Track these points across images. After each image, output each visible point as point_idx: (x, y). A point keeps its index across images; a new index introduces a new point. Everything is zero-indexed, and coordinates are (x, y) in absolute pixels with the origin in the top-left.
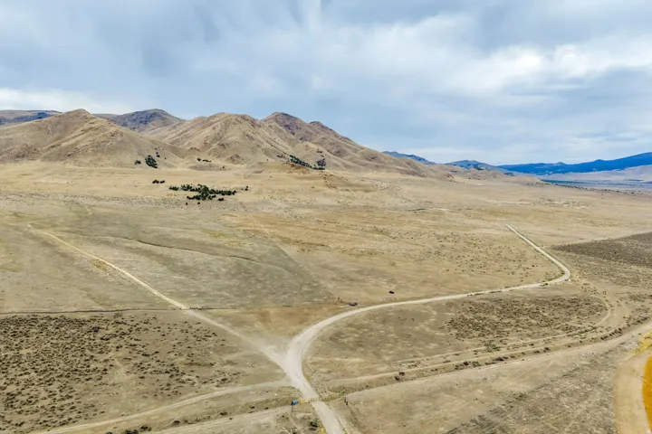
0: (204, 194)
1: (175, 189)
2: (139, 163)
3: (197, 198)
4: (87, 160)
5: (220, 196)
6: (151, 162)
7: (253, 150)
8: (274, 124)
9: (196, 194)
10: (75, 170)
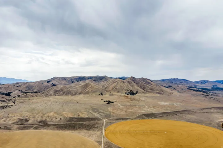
0: (109, 102)
1: (104, 101)
2: (99, 94)
3: (107, 104)
4: (91, 94)
5: (111, 103)
6: (102, 94)
7: (122, 90)
8: (130, 80)
9: (107, 103)
10: (89, 97)
